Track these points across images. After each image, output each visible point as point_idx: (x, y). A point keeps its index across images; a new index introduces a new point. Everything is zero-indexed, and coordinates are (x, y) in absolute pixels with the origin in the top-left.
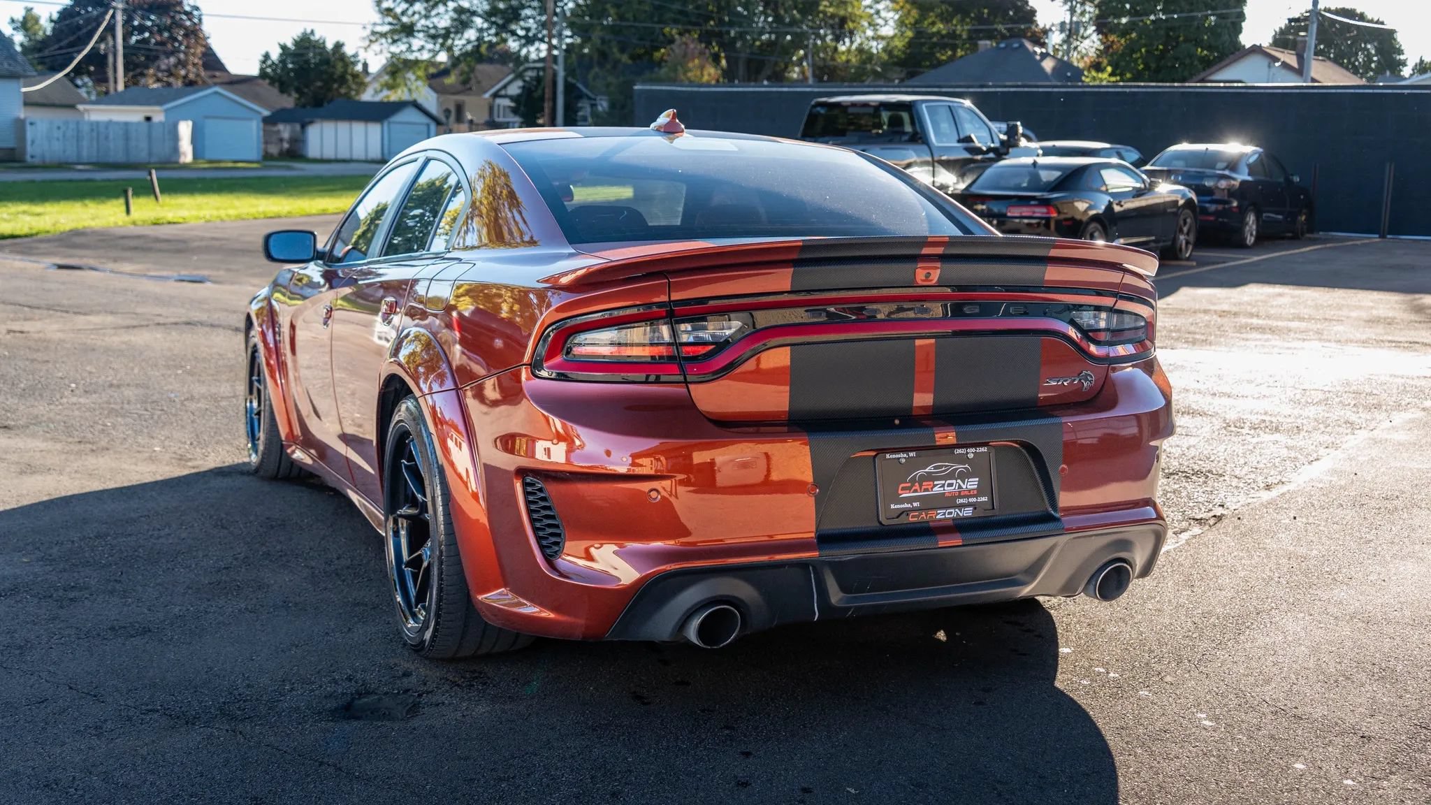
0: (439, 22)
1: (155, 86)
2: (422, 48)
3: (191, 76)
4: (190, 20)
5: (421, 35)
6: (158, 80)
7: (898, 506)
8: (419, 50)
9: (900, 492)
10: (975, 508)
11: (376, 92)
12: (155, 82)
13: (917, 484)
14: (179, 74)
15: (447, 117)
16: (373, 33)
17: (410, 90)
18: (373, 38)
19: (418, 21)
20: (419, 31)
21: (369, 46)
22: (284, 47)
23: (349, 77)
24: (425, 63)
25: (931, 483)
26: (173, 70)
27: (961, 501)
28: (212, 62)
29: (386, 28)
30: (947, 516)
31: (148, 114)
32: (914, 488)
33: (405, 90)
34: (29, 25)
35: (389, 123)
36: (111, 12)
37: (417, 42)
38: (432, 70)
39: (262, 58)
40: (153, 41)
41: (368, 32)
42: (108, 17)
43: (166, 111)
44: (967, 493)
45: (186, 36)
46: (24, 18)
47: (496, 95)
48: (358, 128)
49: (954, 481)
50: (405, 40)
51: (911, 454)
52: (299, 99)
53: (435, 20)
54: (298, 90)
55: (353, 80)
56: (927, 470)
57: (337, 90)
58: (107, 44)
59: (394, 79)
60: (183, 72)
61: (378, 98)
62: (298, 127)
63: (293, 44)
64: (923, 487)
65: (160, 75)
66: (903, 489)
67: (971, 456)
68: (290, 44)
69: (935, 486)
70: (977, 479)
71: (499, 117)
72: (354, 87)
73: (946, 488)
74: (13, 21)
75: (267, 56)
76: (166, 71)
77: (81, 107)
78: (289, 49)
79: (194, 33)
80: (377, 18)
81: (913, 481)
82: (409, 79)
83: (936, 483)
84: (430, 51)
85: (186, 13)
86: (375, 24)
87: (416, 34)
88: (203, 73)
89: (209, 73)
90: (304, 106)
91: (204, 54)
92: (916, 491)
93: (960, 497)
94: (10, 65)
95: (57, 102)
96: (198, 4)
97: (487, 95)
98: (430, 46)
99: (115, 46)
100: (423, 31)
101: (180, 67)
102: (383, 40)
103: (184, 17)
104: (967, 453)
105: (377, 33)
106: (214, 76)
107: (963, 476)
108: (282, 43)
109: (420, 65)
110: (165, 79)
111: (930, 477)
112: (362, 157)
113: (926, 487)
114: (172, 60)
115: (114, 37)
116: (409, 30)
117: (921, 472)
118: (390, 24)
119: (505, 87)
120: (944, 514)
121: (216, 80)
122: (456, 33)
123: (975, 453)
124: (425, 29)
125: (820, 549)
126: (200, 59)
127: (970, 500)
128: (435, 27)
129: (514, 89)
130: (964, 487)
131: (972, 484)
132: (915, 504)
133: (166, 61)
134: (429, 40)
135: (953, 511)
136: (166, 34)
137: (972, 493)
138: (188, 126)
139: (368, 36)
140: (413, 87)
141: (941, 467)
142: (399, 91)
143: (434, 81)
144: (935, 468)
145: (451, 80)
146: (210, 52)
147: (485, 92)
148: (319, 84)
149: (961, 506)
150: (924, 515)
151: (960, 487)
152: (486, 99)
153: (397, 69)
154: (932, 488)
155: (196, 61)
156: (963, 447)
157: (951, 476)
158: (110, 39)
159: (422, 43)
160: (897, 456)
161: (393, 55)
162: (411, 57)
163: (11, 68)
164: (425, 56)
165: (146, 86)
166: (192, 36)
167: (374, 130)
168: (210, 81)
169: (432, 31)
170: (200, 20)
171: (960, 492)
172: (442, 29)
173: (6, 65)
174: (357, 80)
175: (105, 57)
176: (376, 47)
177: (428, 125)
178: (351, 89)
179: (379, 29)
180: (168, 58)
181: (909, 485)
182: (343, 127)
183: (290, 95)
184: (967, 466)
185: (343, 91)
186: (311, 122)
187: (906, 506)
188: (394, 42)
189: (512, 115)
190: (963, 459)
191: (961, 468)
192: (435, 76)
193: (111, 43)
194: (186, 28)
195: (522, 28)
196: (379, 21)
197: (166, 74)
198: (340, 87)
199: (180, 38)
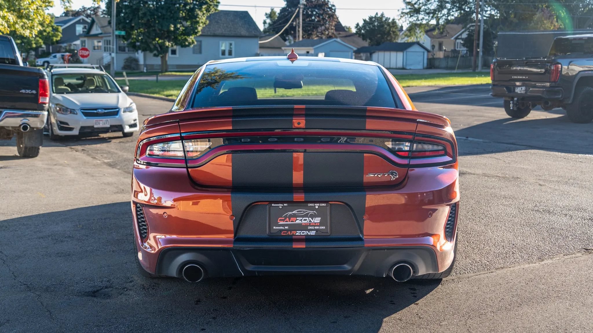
0: (431, 7)
1: (316, 39)
2: (423, 18)
3: (330, 34)
4: (331, 11)
5: (423, 13)
6: (317, 36)
7: (277, 228)
8: (422, 20)
9: (278, 221)
10: (317, 231)
11: (402, 39)
12: (316, 37)
13: (288, 218)
14: (325, 34)
15: (433, 49)
16: (402, 13)
17: (417, 37)
18: (402, 15)
19: (422, 7)
20: (422, 11)
21: (400, 19)
22: (365, 21)
23: (392, 33)
24: (424, 25)
25: (295, 218)
26: (324, 32)
27: (311, 228)
28: (339, 27)
29: (408, 10)
30: (301, 234)
31: (308, 51)
32: (286, 220)
33: (415, 38)
34: (272, 15)
35: (406, 52)
36: (298, 9)
37: (421, 16)
38: (427, 28)
39: (356, 26)
40: (316, 20)
41: (400, 12)
42: (297, 11)
43: (315, 49)
44: (313, 224)
45: (329, 17)
46: (271, 13)
47: (457, 38)
48: (393, 54)
49: (307, 218)
50: (416, 15)
51: (285, 205)
52: (370, 42)
53: (429, 6)
54: (370, 39)
55: (393, 33)
56: (293, 212)
57: (386, 38)
58: (296, 22)
59: (410, 33)
60: (327, 33)
61: (403, 41)
62: (369, 54)
63: (369, 19)
64: (291, 220)
65: (318, 34)
66: (280, 220)
67: (317, 207)
68: (367, 19)
69: (297, 220)
70: (320, 218)
71: (458, 48)
72: (393, 36)
73: (303, 221)
74: (266, 14)
75: (358, 25)
76: (320, 32)
77: (283, 48)
78: (367, 21)
79: (332, 16)
80: (404, 6)
81: (286, 217)
82: (417, 33)
83: (297, 218)
84: (426, 20)
85: (329, 8)
86: (403, 9)
87: (421, 13)
88: (335, 33)
89: (338, 33)
90: (372, 45)
91: (336, 25)
92: (287, 222)
93: (310, 225)
94: (255, 32)
95: (276, 46)
96: (334, 4)
97: (453, 38)
98: (427, 18)
99: (299, 23)
100: (423, 11)
101: (326, 30)
102: (406, 16)
103: (329, 10)
104: (315, 206)
105: (404, 13)
106: (340, 34)
107: (312, 216)
108: (364, 19)
109: (422, 26)
110: (320, 36)
111: (295, 216)
112: (395, 67)
113: (292, 220)
114: (323, 27)
115: (299, 20)
116: (417, 11)
117: (290, 213)
118: (410, 9)
119: (461, 34)
120: (300, 233)
121: (340, 35)
122: (439, 11)
123: (319, 206)
124: (425, 10)
125: (234, 244)
126: (334, 27)
127: (315, 228)
128: (429, 9)
129: (464, 36)
130: (313, 221)
131: (317, 220)
132: (286, 228)
133: (320, 28)
134: (426, 15)
135: (305, 232)
136: (321, 17)
137: (316, 224)
138: (322, 55)
139: (400, 14)
140: (419, 36)
141: (301, 211)
142: (413, 38)
143: (429, 33)
144: (298, 212)
145: (436, 32)
146: (339, 24)
147: (453, 37)
148: (379, 36)
149: (310, 230)
150: (289, 233)
151: (310, 221)
152: (452, 40)
153: (413, 28)
154: (295, 221)
155: (333, 27)
156: (313, 203)
157: (306, 215)
158: (297, 20)
159: (423, 16)
160: (278, 205)
161: (410, 22)
162: (418, 22)
163: (255, 33)
164: (424, 22)
165: (313, 39)
166: (331, 18)
167: (400, 55)
168: (338, 36)
169: (427, 11)
170: (335, 11)
171: (310, 224)
172: (432, 10)
173: (253, 33)
174: (395, 34)
175: (295, 27)
176: (403, 19)
177: (424, 52)
178: (392, 37)
179: (405, 11)
180: (321, 27)
181: (284, 218)
182: (387, 54)
183: (366, 41)
184: (315, 212)
185: (389, 38)
186: (374, 52)
187: (281, 228)
188: (411, 16)
189: (463, 47)
190: (313, 208)
191: (311, 212)
192: (429, 31)
193: (298, 21)
194: (329, 14)
195: (468, 8)
196: (405, 8)
197: (320, 34)
198: (388, 37)
199: (326, 18)
